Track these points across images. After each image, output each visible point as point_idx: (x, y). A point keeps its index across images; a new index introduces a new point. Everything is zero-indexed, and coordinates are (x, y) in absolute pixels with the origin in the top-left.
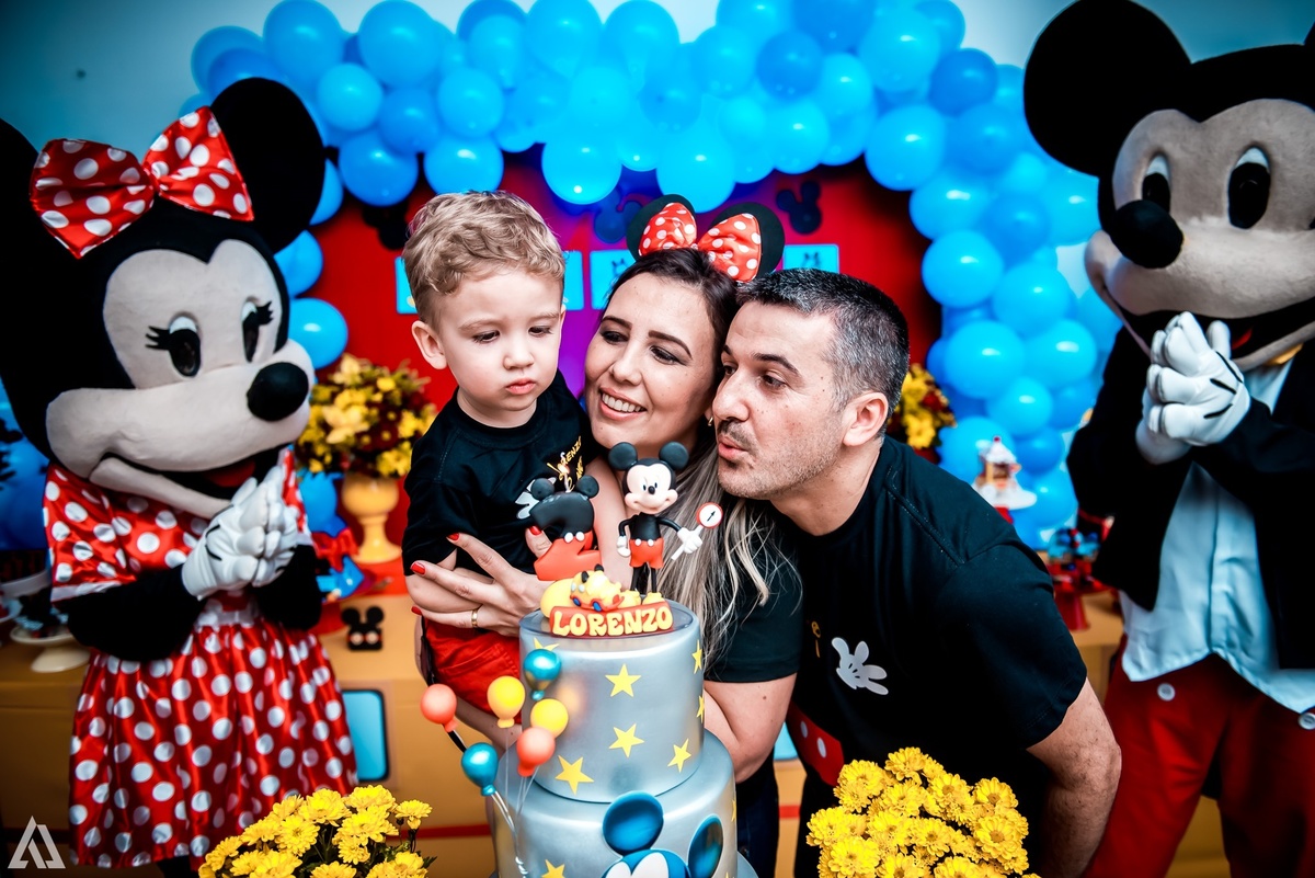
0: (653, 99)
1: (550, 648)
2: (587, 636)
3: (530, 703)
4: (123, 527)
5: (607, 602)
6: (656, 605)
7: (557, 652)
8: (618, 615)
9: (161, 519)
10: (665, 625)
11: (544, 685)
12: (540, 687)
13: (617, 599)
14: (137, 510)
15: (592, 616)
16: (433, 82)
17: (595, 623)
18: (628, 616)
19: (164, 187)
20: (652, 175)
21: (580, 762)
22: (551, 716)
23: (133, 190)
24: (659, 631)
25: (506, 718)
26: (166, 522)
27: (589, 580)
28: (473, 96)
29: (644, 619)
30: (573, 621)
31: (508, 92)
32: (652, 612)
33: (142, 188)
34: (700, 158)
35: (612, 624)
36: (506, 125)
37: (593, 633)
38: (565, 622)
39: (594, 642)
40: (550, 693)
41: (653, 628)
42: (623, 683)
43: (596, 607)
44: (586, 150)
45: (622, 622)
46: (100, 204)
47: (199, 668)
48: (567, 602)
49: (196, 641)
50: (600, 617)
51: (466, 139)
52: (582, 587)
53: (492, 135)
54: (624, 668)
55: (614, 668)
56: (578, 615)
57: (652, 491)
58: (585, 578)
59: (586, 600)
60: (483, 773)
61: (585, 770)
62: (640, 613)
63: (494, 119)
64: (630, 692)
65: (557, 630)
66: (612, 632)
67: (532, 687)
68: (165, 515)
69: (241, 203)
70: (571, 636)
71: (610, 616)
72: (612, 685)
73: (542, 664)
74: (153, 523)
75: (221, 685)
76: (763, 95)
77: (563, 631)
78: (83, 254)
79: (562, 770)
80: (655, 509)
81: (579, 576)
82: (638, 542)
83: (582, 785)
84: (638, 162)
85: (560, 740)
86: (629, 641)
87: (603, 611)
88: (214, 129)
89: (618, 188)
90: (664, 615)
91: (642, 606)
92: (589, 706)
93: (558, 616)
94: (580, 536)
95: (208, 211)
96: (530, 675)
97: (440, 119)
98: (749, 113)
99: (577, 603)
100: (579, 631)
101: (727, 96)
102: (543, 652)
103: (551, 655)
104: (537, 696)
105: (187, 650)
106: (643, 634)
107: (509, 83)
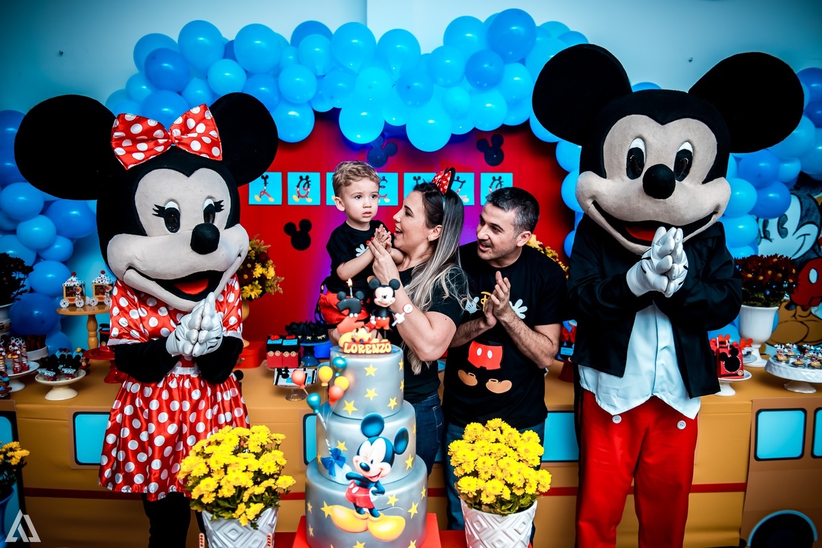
0: (404, 87)
1: (343, 357)
2: (357, 353)
3: (334, 378)
4: (143, 312)
5: (366, 340)
6: (385, 343)
7: (346, 359)
8: (370, 346)
9: (161, 311)
10: (389, 350)
11: (340, 370)
12: (339, 371)
13: (370, 340)
14: (150, 305)
15: (360, 345)
16: (276, 72)
17: (361, 348)
18: (374, 346)
19: (177, 141)
20: (403, 128)
21: (353, 402)
22: (342, 383)
23: (161, 141)
24: (386, 353)
25: (325, 382)
26: (163, 312)
27: (359, 332)
28: (299, 81)
29: (380, 348)
30: (352, 347)
31: (320, 78)
32: (383, 345)
33: (166, 140)
34: (431, 121)
35: (367, 349)
36: (318, 97)
37: (359, 352)
38: (349, 348)
39: (360, 356)
40: (342, 374)
41: (383, 351)
42: (371, 371)
43: (362, 342)
44: (364, 114)
45: (371, 348)
46: (143, 146)
47: (165, 395)
48: (350, 340)
49: (166, 380)
50: (363, 346)
51: (294, 105)
52: (356, 334)
53: (310, 103)
54: (371, 365)
55: (367, 365)
56: (354, 345)
57: (385, 297)
58: (357, 330)
59: (357, 339)
60: (314, 404)
61: (355, 406)
62: (378, 345)
63: (311, 95)
64: (373, 375)
65: (346, 351)
66: (368, 352)
67: (335, 370)
68: (163, 309)
69: (216, 152)
70: (351, 353)
71: (367, 346)
72: (366, 372)
73: (340, 362)
74: (157, 313)
75: (175, 405)
76: (468, 86)
77: (348, 351)
78: (129, 168)
79: (345, 406)
80: (386, 304)
81: (355, 330)
82: (379, 318)
83: (353, 412)
84: (395, 121)
85: (345, 392)
86: (374, 356)
87: (364, 344)
88: (209, 115)
89: (382, 135)
90: (388, 347)
91: (380, 343)
92: (357, 380)
93: (346, 345)
94: (356, 315)
95: (198, 154)
96: (335, 366)
97: (280, 94)
98: (460, 96)
99: (354, 340)
100: (354, 352)
101: (447, 86)
102: (340, 358)
103: (343, 359)
104: (337, 375)
105: (161, 385)
106: (379, 353)
107: (320, 73)
